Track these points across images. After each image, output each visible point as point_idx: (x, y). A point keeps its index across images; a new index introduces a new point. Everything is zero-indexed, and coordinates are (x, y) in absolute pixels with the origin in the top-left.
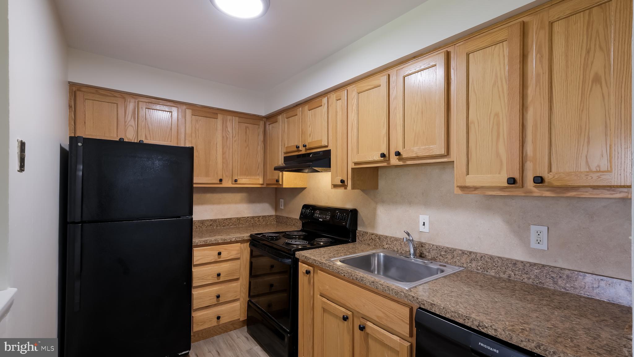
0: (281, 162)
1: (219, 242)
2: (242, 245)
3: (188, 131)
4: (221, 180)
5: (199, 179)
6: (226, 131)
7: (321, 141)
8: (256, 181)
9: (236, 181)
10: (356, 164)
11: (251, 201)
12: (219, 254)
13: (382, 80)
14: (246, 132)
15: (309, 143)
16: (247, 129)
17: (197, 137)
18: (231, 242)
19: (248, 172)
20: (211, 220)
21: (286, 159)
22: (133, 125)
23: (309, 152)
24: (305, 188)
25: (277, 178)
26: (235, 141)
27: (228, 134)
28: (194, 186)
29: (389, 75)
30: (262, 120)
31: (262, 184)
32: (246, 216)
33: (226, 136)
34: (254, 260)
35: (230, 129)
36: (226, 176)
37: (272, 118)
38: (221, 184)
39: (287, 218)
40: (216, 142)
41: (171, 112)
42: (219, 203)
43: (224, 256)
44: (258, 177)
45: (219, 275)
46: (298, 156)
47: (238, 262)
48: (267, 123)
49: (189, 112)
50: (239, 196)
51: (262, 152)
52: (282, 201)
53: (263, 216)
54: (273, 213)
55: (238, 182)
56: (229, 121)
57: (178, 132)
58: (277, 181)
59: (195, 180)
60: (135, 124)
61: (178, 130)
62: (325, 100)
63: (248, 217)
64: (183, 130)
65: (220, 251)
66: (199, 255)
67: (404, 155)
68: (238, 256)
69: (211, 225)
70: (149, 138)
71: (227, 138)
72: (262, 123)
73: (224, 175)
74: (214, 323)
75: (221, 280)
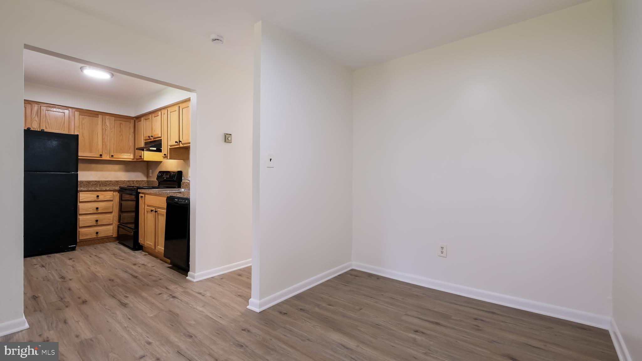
0: (143, 145)
1: (98, 190)
2: (114, 193)
3: (77, 124)
4: (101, 155)
5: (82, 154)
6: (105, 125)
7: (158, 134)
8: (128, 157)
9: (112, 156)
10: (171, 146)
11: (127, 170)
12: (98, 196)
13: (176, 108)
14: (120, 127)
15: (154, 135)
16: (121, 125)
18: (106, 191)
19: (123, 151)
20: (96, 181)
21: (146, 143)
22: (37, 120)
23: (155, 140)
25: (140, 155)
26: (112, 132)
27: (106, 127)
28: (79, 157)
29: (179, 107)
30: (133, 119)
31: (133, 159)
32: (123, 180)
33: (105, 128)
34: (123, 203)
35: (108, 124)
36: (105, 153)
37: (138, 118)
38: (101, 157)
39: (153, 181)
40: (97, 132)
41: (64, 113)
42: (102, 170)
43: (101, 198)
44: (129, 154)
45: (97, 208)
46: (151, 142)
47: (112, 202)
48: (137, 121)
49: (77, 113)
50: (117, 167)
51: (133, 139)
52: (151, 171)
53: (137, 181)
54: (145, 179)
55: (114, 157)
56: (108, 119)
57: (69, 125)
59: (80, 154)
60: (38, 119)
62: (160, 113)
63: (125, 181)
64: (73, 124)
66: (82, 196)
68: (112, 199)
69: (95, 184)
70: (48, 128)
71: (106, 130)
72: (132, 121)
73: (104, 152)
74: (94, 236)
75: (99, 211)
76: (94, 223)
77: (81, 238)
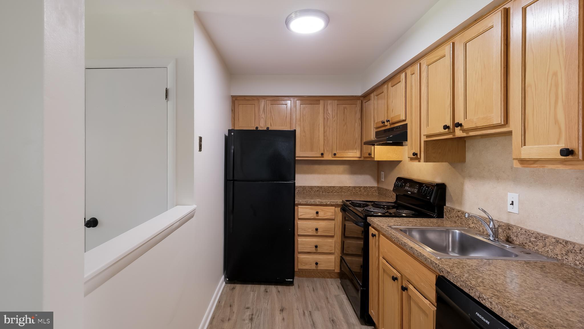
0: (372, 137)
1: (317, 203)
2: (336, 209)
3: (298, 117)
4: (322, 154)
5: (300, 153)
6: (327, 114)
7: (399, 115)
8: (353, 155)
9: (335, 154)
10: (428, 136)
11: (353, 172)
12: (317, 213)
14: (344, 112)
15: (391, 118)
16: (345, 109)
17: (304, 121)
18: (326, 205)
19: (347, 147)
20: (318, 187)
21: (377, 134)
22: (264, 117)
23: (392, 126)
24: (401, 161)
25: (369, 152)
26: (334, 121)
27: (329, 116)
28: (297, 158)
29: (453, 43)
30: (359, 99)
31: (359, 158)
32: (348, 185)
33: (327, 117)
34: (347, 223)
35: (330, 111)
36: (327, 150)
37: (366, 96)
38: (323, 157)
39: (386, 189)
40: (318, 124)
41: (287, 104)
42: (325, 173)
43: (321, 215)
44: (355, 151)
45: (317, 230)
46: (385, 131)
47: (333, 222)
48: (364, 101)
49: (298, 102)
50: (341, 168)
51: (359, 128)
52: (383, 173)
53: (364, 187)
54: (375, 184)
55: (337, 156)
56: (330, 104)
57: (291, 119)
58: (370, 154)
59: (297, 154)
61: (291, 117)
62: (404, 74)
63: (350, 187)
64: (294, 117)
65: (318, 210)
66: (302, 211)
67: (466, 126)
68: (333, 217)
69: (318, 191)
70: (272, 125)
71: (328, 119)
72: (359, 102)
73: (325, 151)
74: (314, 267)
75: (319, 234)
76: (313, 250)
77: (300, 267)
